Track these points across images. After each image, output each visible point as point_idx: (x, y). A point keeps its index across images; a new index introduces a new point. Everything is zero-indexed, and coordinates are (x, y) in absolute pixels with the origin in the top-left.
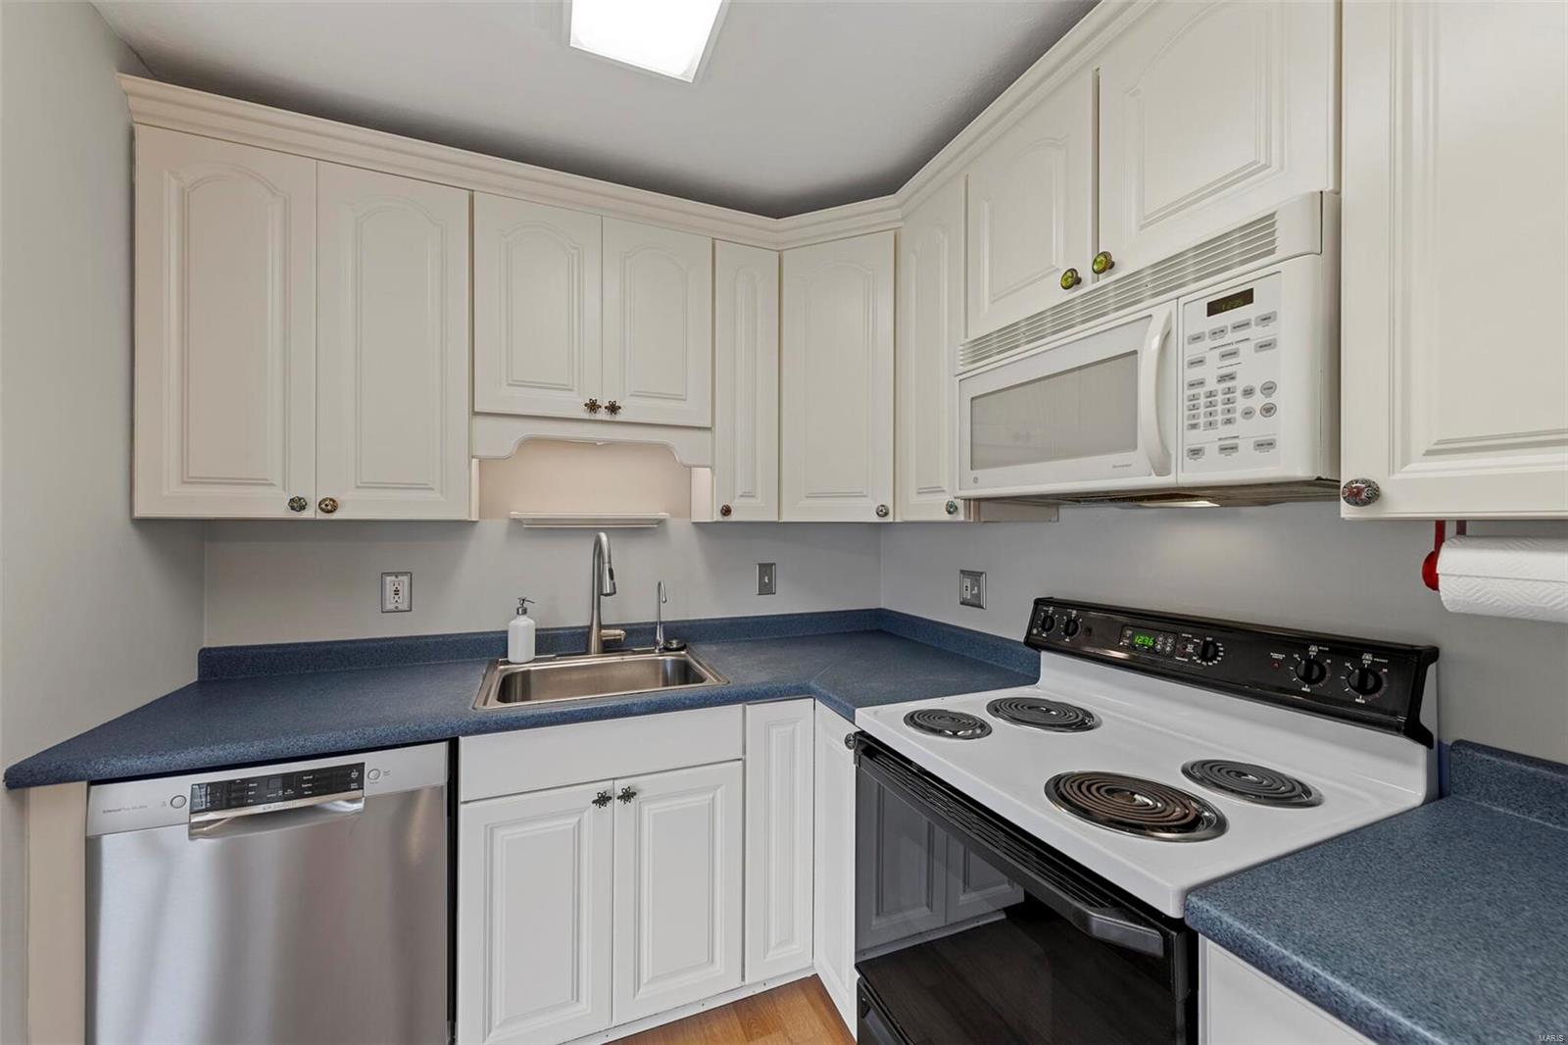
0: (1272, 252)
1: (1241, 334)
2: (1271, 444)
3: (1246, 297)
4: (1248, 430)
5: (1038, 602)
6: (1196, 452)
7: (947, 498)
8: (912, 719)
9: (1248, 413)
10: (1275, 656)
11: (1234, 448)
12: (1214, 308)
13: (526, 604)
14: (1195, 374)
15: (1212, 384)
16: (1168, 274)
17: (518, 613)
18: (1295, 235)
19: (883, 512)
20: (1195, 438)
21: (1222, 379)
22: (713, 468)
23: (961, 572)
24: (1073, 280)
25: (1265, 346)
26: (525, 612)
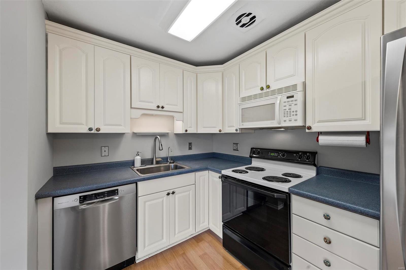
0: (297, 90)
1: (292, 102)
2: (297, 120)
3: (293, 97)
4: (293, 118)
5: (252, 148)
6: (285, 121)
7: (235, 128)
8: (233, 171)
9: (293, 115)
10: (294, 155)
11: (291, 120)
12: (288, 98)
13: (139, 153)
14: (285, 108)
15: (287, 110)
16: (280, 91)
17: (137, 155)
18: (300, 88)
19: (220, 131)
20: (285, 119)
21: (289, 109)
22: (183, 121)
23: (233, 143)
24: (262, 89)
25: (296, 105)
26: (139, 155)
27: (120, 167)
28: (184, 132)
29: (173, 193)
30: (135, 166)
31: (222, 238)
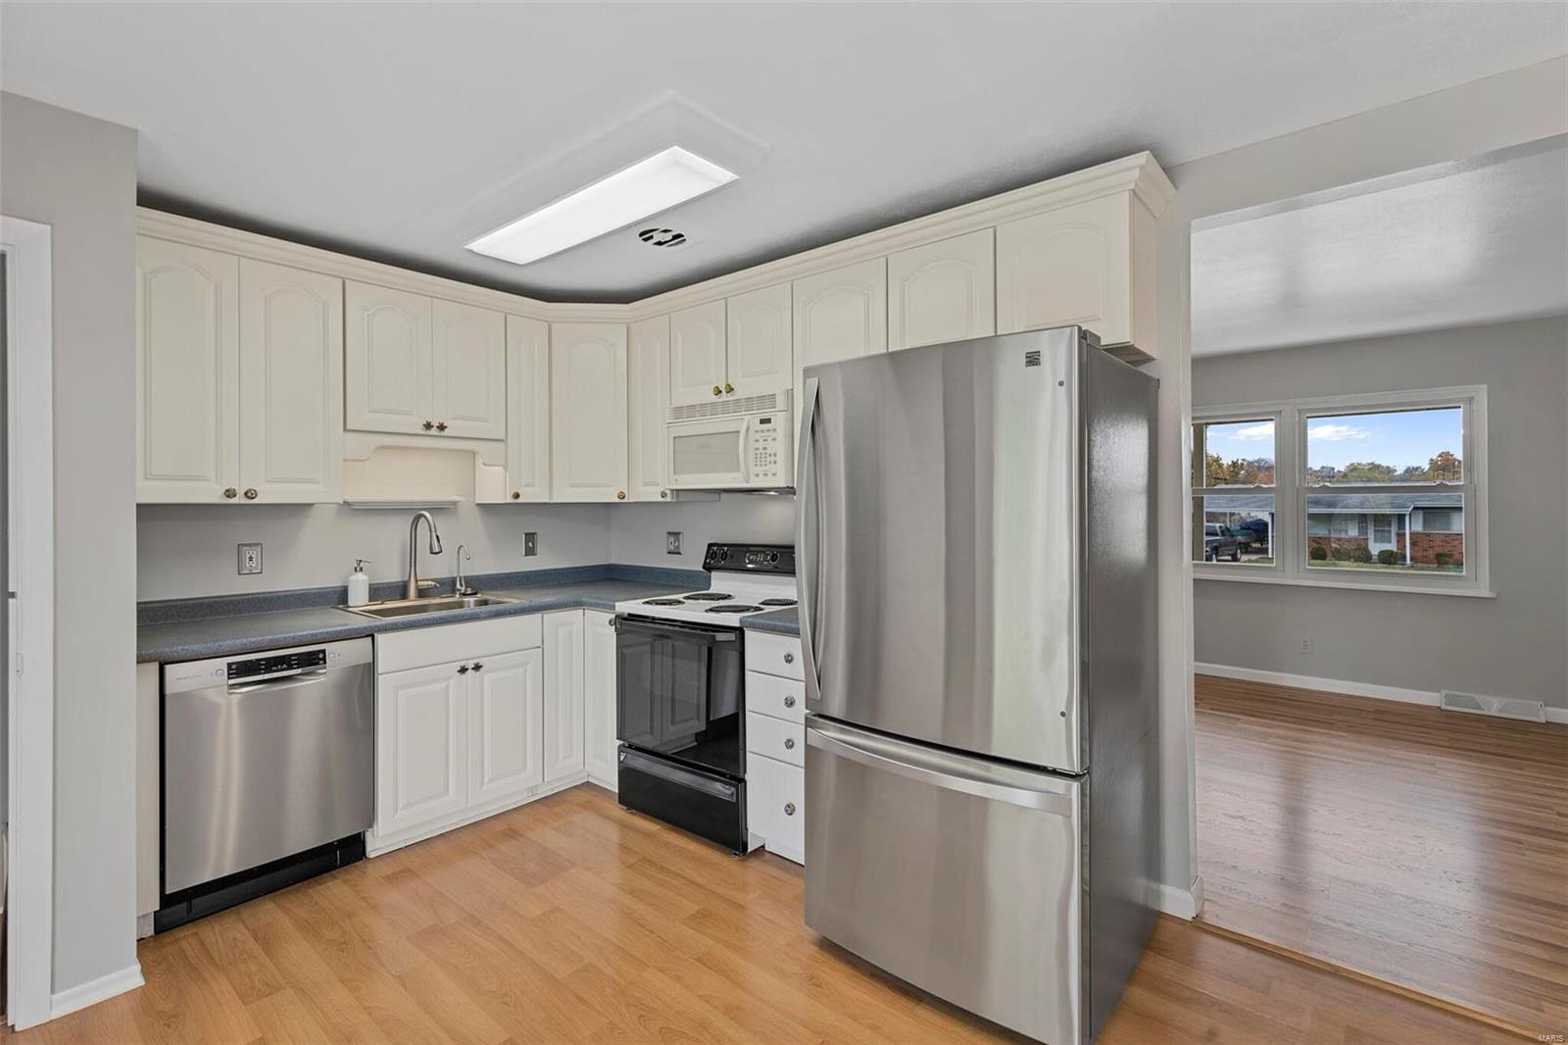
0: (776, 406)
1: (769, 434)
2: (776, 474)
3: (769, 420)
4: (771, 468)
5: (710, 546)
6: (756, 475)
7: (660, 489)
8: (647, 602)
9: (770, 462)
11: (767, 475)
12: (761, 421)
13: (362, 565)
14: (757, 445)
15: (761, 451)
16: (750, 403)
17: (356, 571)
18: (781, 402)
19: (622, 496)
20: (756, 470)
22: (505, 467)
23: (669, 533)
24: (718, 392)
25: (774, 439)
26: (361, 569)
27: (298, 607)
28: (510, 500)
29: (477, 667)
30: (350, 604)
31: (617, 791)
